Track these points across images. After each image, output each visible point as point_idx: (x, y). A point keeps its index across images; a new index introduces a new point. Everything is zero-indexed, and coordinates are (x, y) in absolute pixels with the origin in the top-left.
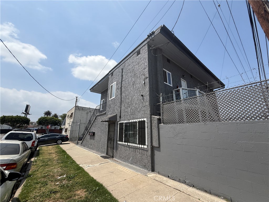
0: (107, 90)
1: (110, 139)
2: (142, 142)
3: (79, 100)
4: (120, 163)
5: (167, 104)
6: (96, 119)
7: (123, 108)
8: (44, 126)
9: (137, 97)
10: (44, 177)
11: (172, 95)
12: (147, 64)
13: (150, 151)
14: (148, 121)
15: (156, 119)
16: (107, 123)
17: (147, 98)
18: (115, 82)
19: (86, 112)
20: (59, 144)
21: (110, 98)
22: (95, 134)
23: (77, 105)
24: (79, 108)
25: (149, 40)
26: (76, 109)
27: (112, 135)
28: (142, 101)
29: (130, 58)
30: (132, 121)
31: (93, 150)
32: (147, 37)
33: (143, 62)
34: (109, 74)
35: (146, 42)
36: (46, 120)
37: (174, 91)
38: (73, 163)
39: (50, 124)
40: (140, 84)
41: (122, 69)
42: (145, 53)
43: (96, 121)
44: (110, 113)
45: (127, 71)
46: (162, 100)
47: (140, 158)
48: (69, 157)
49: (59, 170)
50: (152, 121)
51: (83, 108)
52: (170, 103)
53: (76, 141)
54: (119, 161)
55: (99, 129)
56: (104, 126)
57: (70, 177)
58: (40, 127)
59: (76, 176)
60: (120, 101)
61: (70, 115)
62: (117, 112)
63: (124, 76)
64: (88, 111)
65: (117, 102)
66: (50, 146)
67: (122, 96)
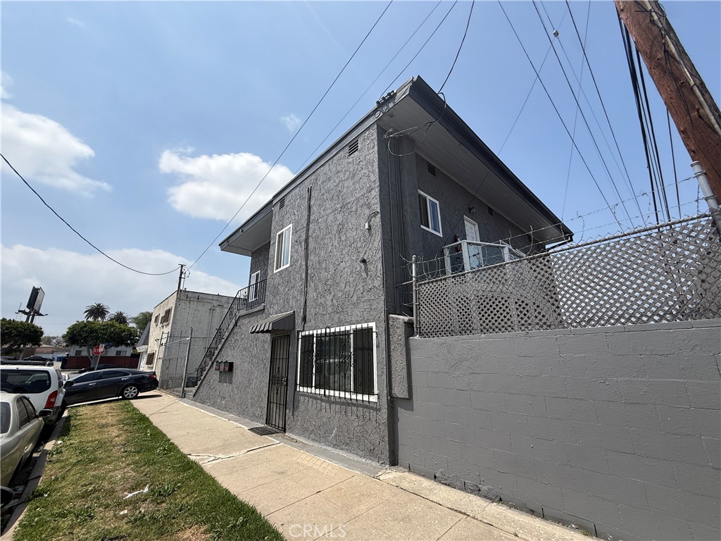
0: (267, 247)
1: (278, 381)
2: (365, 385)
3: (187, 273)
4: (304, 446)
5: (428, 283)
6: (236, 325)
7: (312, 294)
8: (85, 348)
9: (349, 264)
10: (85, 496)
11: (443, 261)
12: (375, 177)
13: (384, 411)
14: (381, 329)
15: (402, 323)
16: (268, 336)
17: (377, 267)
18: (291, 225)
19: (210, 306)
20: (130, 397)
21: (277, 269)
22: (234, 368)
23: (181, 288)
24: (190, 295)
25: (381, 114)
26: (178, 299)
27: (280, 370)
28: (364, 275)
29: (330, 162)
30: (338, 329)
31: (228, 411)
32: (375, 106)
33: (366, 171)
34: (274, 202)
35: (372, 120)
36: (92, 331)
37: (448, 248)
38: (170, 451)
39: (103, 343)
40: (359, 231)
41: (310, 191)
42: (369, 149)
43: (236, 330)
44: (276, 308)
45: (323, 195)
46: (417, 274)
47: (358, 429)
48: (158, 435)
49: (128, 472)
50: (391, 330)
51: (200, 295)
52: (437, 281)
53: (178, 389)
54: (301, 439)
55: (244, 352)
56: (260, 344)
57: (160, 492)
58: (72, 351)
59: (179, 487)
60: (304, 275)
61: (162, 314)
62: (295, 306)
63: (314, 209)
64: (216, 304)
65: (294, 279)
66: (103, 405)
67: (310, 263)
